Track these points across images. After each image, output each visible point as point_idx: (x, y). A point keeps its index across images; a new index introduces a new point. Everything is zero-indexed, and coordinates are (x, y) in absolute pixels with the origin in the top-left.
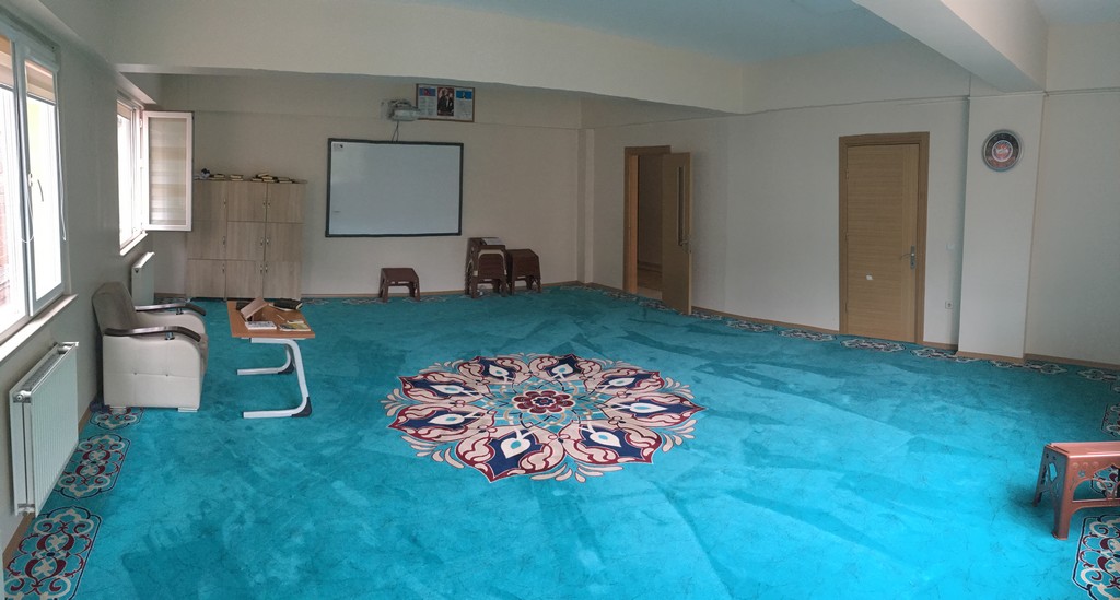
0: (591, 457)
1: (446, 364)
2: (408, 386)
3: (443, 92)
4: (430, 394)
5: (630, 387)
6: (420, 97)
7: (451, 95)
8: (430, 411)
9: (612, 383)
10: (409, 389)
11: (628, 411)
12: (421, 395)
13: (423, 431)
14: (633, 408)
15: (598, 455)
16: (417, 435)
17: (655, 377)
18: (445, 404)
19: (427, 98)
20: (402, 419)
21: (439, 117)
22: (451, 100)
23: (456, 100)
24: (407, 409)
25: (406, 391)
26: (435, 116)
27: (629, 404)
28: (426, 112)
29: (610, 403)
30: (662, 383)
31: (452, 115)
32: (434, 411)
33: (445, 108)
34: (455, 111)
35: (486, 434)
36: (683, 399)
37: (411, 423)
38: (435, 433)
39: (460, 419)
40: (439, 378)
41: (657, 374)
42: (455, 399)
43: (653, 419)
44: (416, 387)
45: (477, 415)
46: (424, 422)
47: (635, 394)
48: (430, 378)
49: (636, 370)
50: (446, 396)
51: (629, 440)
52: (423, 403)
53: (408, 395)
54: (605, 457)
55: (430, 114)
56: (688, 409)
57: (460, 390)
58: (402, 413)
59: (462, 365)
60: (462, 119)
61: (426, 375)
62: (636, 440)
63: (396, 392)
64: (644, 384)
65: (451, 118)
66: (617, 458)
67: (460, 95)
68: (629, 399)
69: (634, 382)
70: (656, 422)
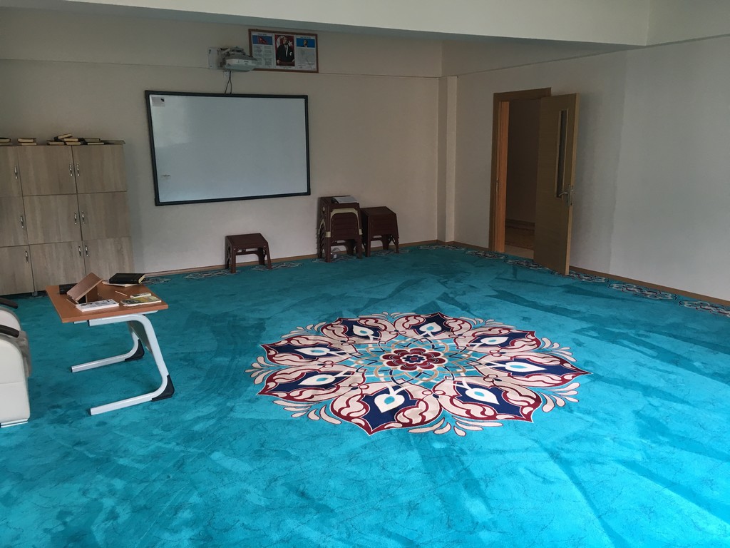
0: (468, 412)
1: (309, 328)
2: (272, 353)
3: (282, 40)
4: (296, 358)
5: (503, 345)
6: (253, 45)
7: (290, 44)
8: (298, 374)
9: (485, 341)
10: (274, 356)
11: (503, 369)
12: (286, 359)
13: (295, 393)
14: (508, 366)
15: (476, 410)
16: (289, 398)
17: (530, 336)
18: (314, 365)
19: (263, 47)
20: (272, 385)
21: (279, 67)
22: (291, 49)
23: (296, 49)
24: (275, 374)
25: (271, 358)
26: (274, 66)
27: (504, 362)
28: (263, 62)
29: (484, 361)
30: (538, 343)
31: (294, 65)
32: (303, 374)
33: (285, 58)
34: (296, 60)
35: (358, 391)
36: (563, 361)
37: (281, 388)
38: (307, 394)
39: (331, 379)
40: (303, 341)
41: (532, 333)
42: (322, 360)
43: (531, 379)
44: (280, 352)
45: (346, 374)
46: (295, 385)
47: (510, 353)
48: (294, 342)
49: (509, 329)
50: (313, 358)
51: (507, 398)
52: (291, 367)
53: (274, 361)
54: (483, 413)
55: (267, 63)
56: (569, 371)
57: (327, 351)
58: (270, 379)
59: (325, 327)
60: (304, 68)
61: (289, 340)
62: (513, 397)
63: (261, 359)
64: (518, 343)
65: (293, 68)
66: (495, 415)
67: (300, 43)
68: (503, 358)
69: (507, 341)
70: (534, 381)
